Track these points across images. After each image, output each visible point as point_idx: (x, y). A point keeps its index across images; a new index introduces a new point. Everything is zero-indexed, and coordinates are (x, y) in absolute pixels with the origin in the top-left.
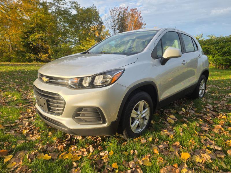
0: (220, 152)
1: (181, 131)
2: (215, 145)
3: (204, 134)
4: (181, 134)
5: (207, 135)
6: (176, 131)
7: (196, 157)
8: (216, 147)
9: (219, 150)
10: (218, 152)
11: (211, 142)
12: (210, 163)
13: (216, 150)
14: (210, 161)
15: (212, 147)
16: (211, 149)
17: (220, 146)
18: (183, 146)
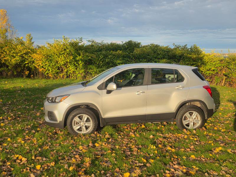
0: (143, 167)
1: (114, 160)
2: (139, 163)
3: (129, 158)
4: (116, 162)
5: (131, 158)
6: (111, 161)
7: (132, 174)
8: (140, 164)
9: (142, 166)
10: (142, 167)
11: (136, 162)
12: (141, 175)
13: (140, 166)
14: (141, 173)
15: (138, 165)
16: (138, 167)
17: (141, 163)
18: (121, 170)
